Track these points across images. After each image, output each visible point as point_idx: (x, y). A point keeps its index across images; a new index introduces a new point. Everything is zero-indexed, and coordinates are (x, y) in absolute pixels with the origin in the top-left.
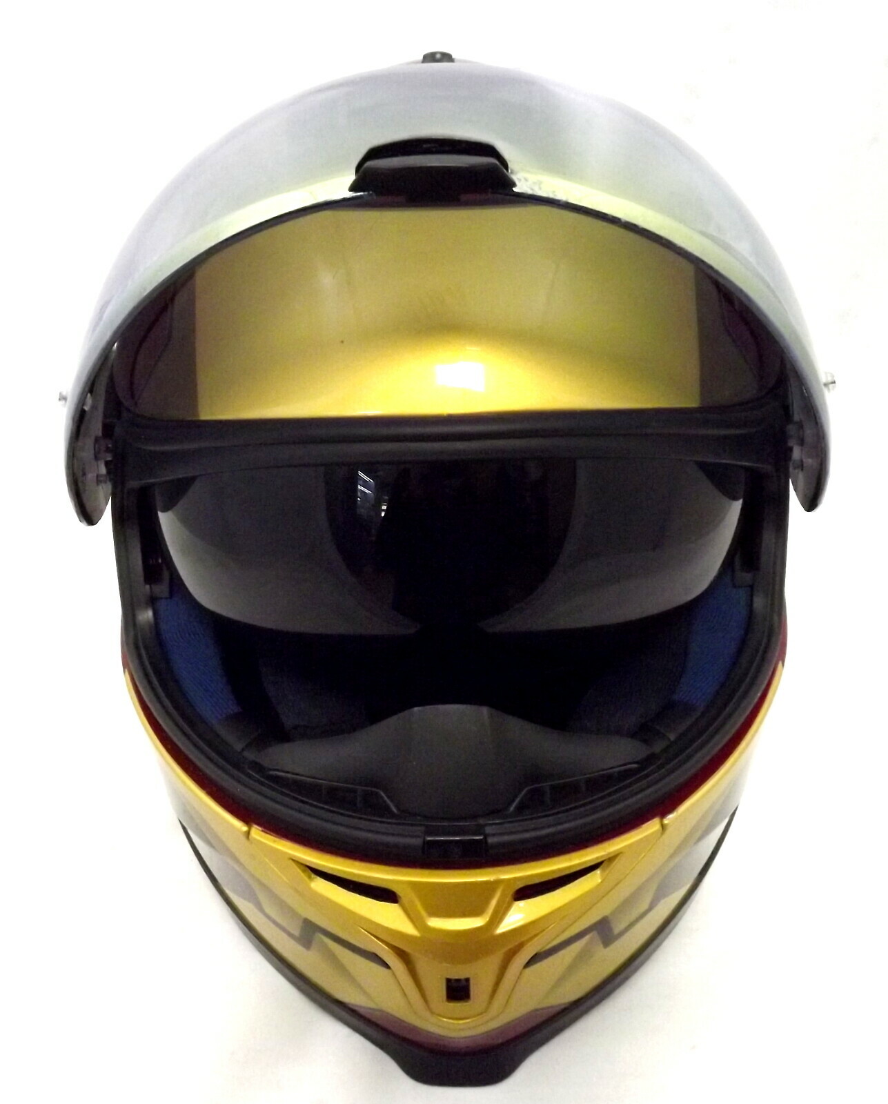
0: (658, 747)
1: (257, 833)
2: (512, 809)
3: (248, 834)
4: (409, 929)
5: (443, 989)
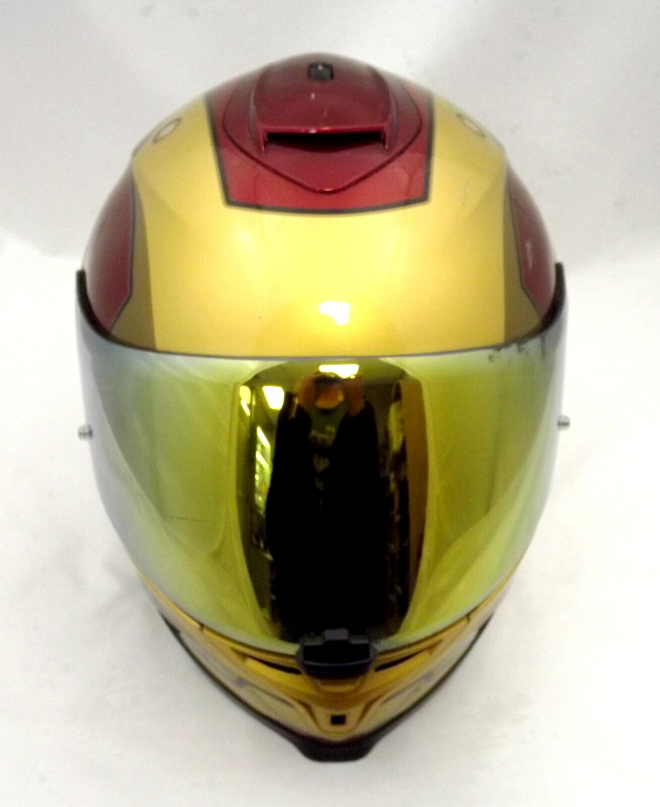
3: (202, 630)
4: (309, 691)
5: (329, 719)
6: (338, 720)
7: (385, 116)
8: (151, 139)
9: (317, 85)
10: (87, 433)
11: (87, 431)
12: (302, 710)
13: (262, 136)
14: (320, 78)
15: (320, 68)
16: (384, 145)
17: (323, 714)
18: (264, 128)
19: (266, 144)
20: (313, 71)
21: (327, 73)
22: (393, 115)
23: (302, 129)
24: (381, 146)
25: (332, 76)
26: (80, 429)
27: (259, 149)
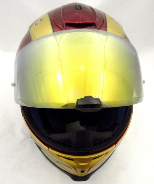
0: (114, 132)
1: (50, 149)
2: (92, 146)
3: (48, 149)
4: (76, 165)
5: (80, 171)
6: (82, 172)
7: (95, 19)
8: (35, 24)
9: (77, 11)
10: (14, 85)
11: (14, 84)
12: (74, 169)
13: (64, 24)
14: (78, 9)
15: (78, 6)
16: (95, 27)
17: (79, 170)
18: (65, 22)
19: (65, 26)
20: (76, 7)
21: (79, 8)
22: (97, 19)
23: (74, 22)
24: (94, 27)
25: (81, 8)
26: (12, 83)
27: (64, 27)
